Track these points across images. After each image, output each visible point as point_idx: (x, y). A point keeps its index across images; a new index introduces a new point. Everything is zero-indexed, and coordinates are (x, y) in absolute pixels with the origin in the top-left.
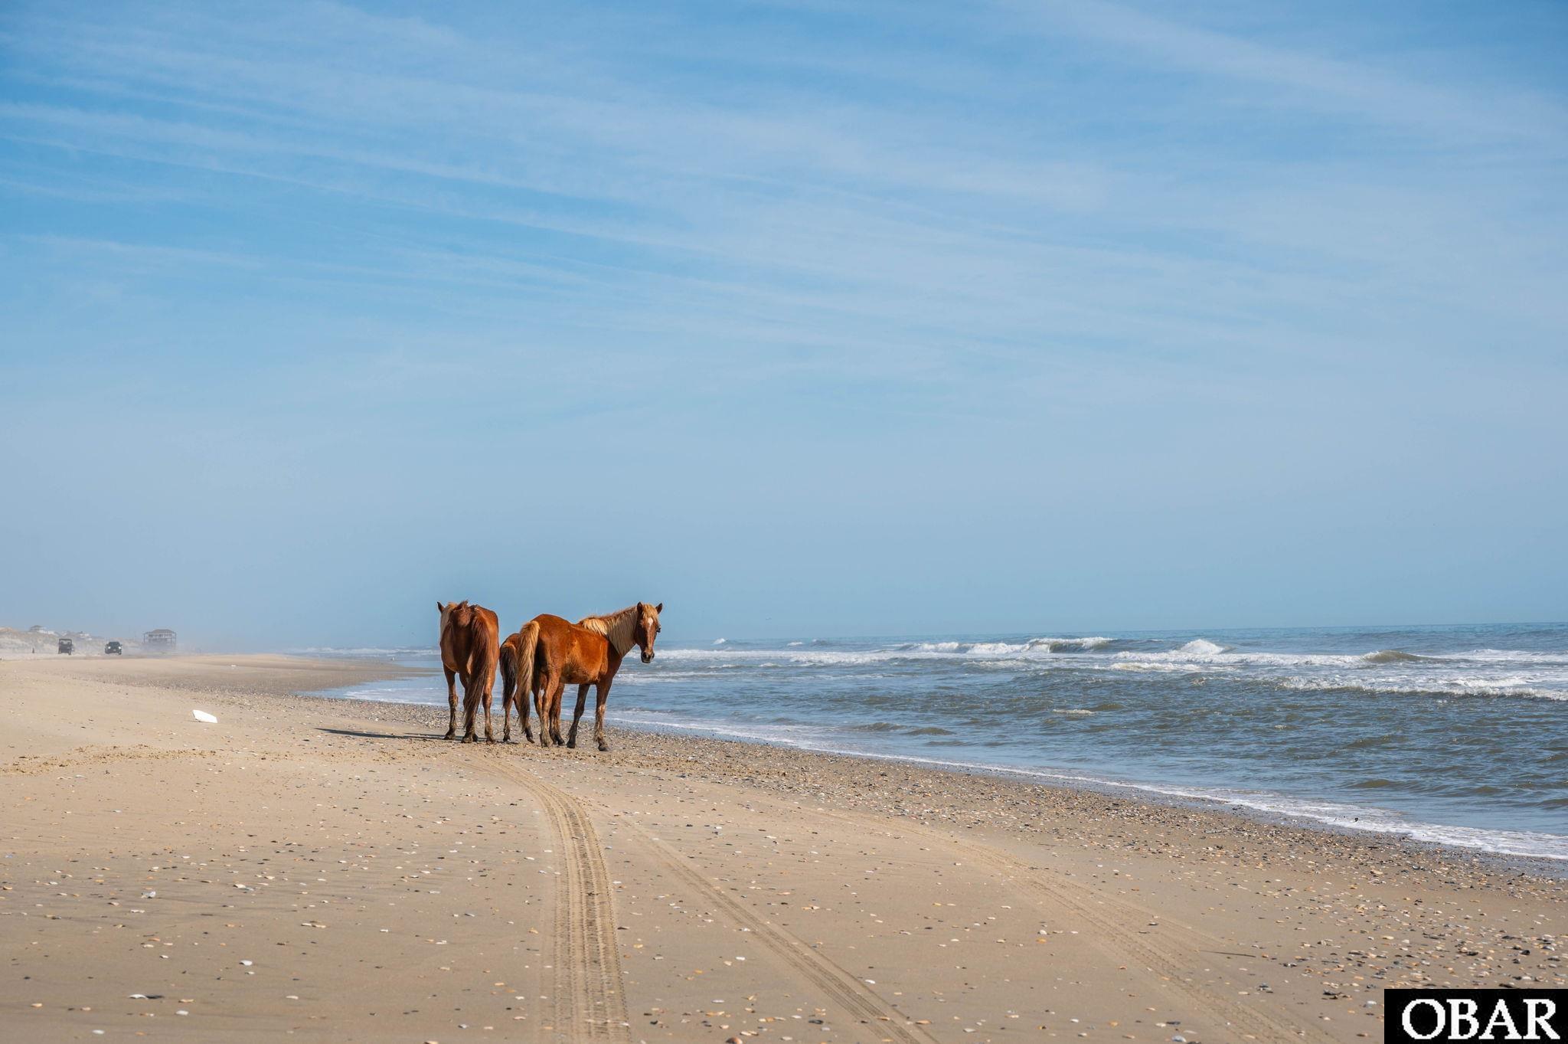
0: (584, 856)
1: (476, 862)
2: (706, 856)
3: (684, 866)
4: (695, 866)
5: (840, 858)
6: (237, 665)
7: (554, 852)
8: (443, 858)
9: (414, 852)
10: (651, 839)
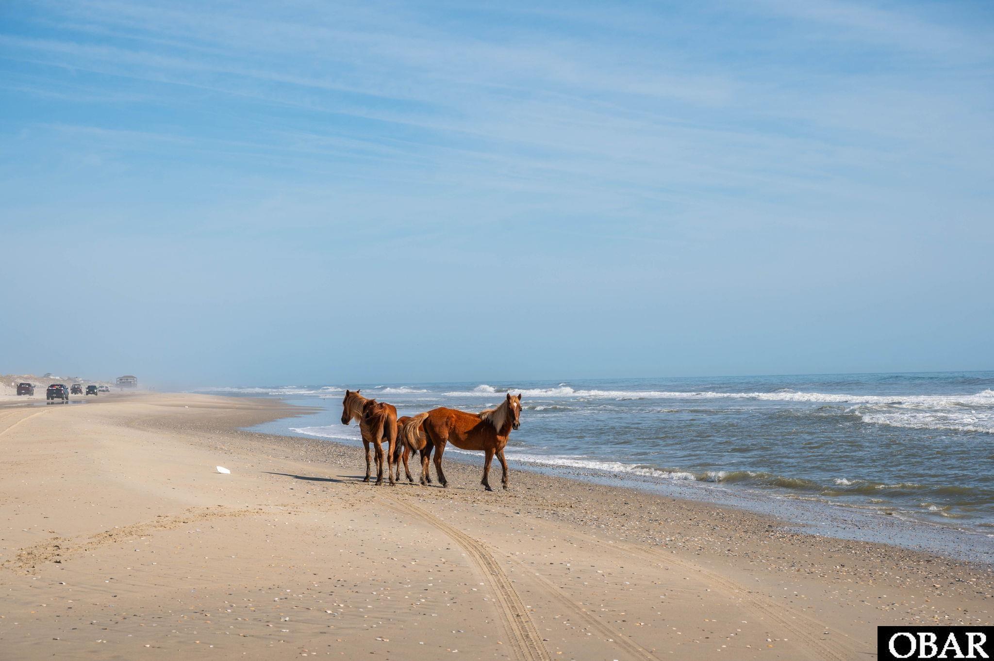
0: (503, 587)
1: (446, 592)
2: (569, 586)
3: (560, 594)
4: (566, 594)
5: (643, 587)
6: (189, 407)
7: (485, 584)
8: (427, 590)
9: (409, 586)
10: (534, 574)
